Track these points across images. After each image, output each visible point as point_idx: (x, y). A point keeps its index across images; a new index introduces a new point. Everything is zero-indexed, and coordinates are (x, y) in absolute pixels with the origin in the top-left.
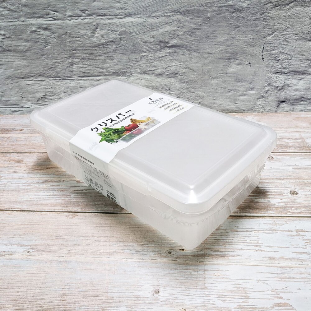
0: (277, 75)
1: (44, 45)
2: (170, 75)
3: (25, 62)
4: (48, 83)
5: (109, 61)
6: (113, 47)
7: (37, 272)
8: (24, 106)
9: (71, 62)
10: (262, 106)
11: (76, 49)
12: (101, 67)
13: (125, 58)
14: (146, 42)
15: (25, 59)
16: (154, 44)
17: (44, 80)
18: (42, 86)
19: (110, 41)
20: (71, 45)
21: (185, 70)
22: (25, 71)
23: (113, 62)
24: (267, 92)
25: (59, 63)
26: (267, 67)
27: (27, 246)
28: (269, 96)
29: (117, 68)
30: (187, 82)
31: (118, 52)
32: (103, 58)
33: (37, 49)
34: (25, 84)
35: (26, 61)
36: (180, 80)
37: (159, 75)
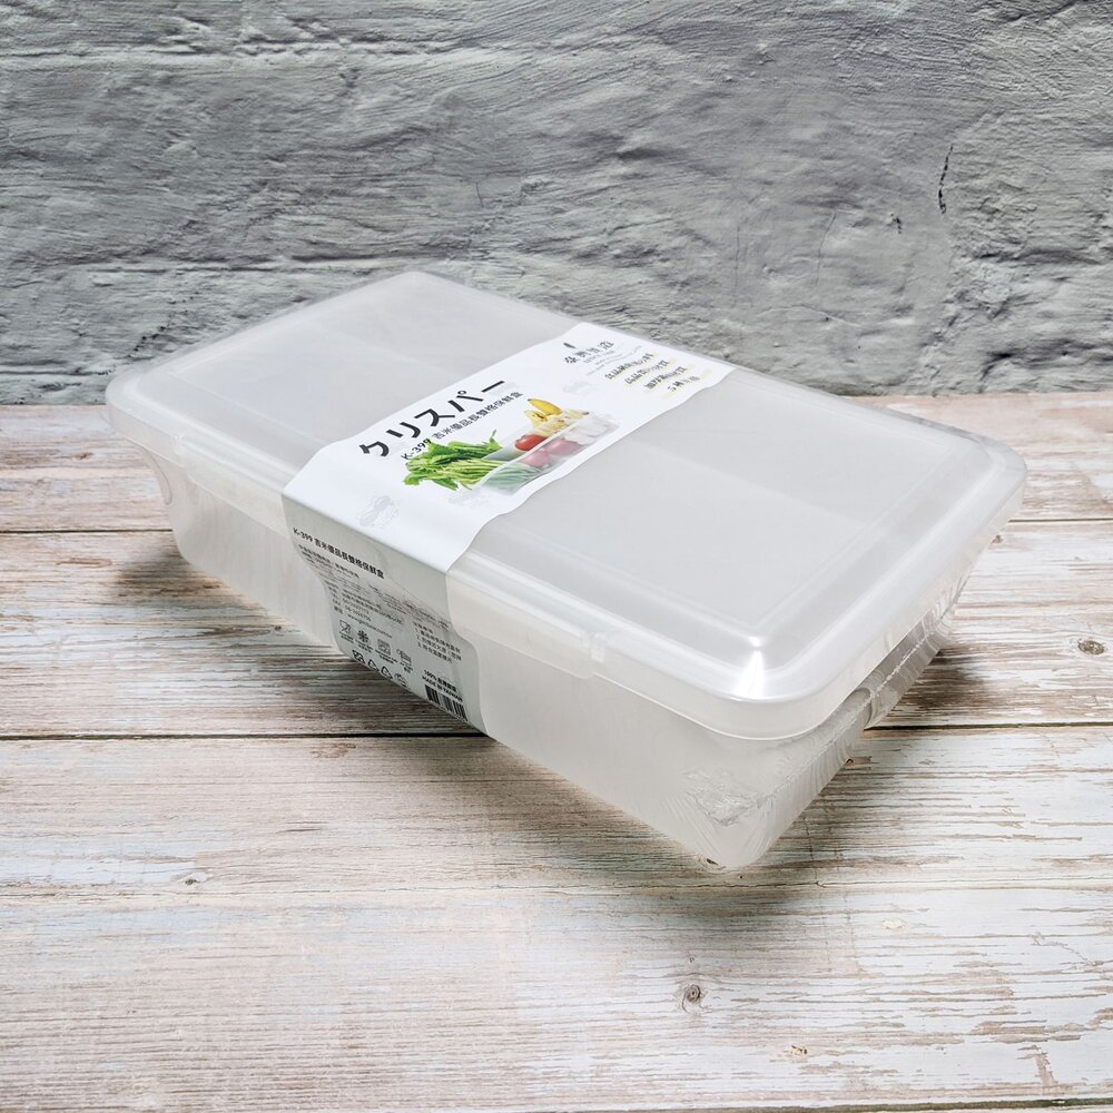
0: (989, 264)
1: (166, 138)
2: (626, 257)
3: (92, 199)
4: (177, 282)
5: (409, 202)
6: (420, 152)
7: (238, 952)
8: (85, 367)
9: (264, 202)
10: (933, 372)
11: (284, 155)
12: (376, 223)
13: (465, 193)
14: (545, 136)
15: (91, 189)
16: (572, 146)
17: (164, 271)
18: (156, 294)
19: (414, 129)
20: (268, 138)
21: (677, 242)
22: (91, 234)
23: (423, 207)
24: (952, 322)
25: (223, 205)
26: (955, 234)
27: (181, 860)
28: (958, 336)
29: (434, 229)
30: (685, 284)
31: (440, 169)
32: (383, 191)
33: (136, 151)
34: (88, 284)
35: (93, 196)
36: (663, 276)
37: (587, 256)
